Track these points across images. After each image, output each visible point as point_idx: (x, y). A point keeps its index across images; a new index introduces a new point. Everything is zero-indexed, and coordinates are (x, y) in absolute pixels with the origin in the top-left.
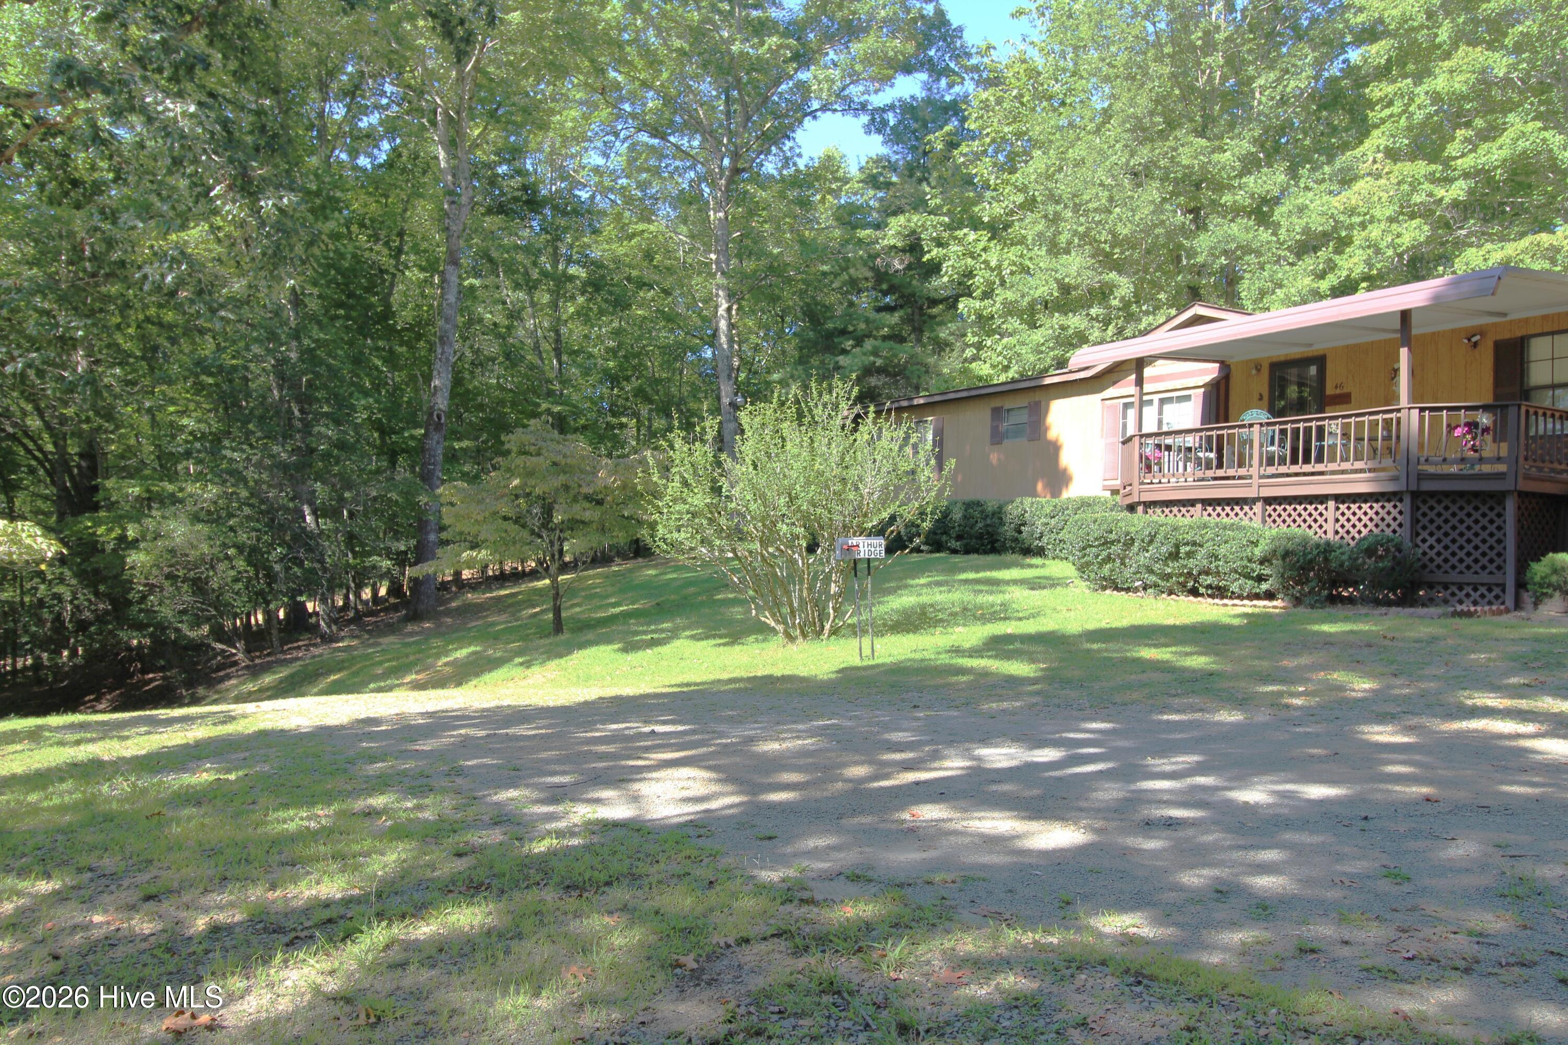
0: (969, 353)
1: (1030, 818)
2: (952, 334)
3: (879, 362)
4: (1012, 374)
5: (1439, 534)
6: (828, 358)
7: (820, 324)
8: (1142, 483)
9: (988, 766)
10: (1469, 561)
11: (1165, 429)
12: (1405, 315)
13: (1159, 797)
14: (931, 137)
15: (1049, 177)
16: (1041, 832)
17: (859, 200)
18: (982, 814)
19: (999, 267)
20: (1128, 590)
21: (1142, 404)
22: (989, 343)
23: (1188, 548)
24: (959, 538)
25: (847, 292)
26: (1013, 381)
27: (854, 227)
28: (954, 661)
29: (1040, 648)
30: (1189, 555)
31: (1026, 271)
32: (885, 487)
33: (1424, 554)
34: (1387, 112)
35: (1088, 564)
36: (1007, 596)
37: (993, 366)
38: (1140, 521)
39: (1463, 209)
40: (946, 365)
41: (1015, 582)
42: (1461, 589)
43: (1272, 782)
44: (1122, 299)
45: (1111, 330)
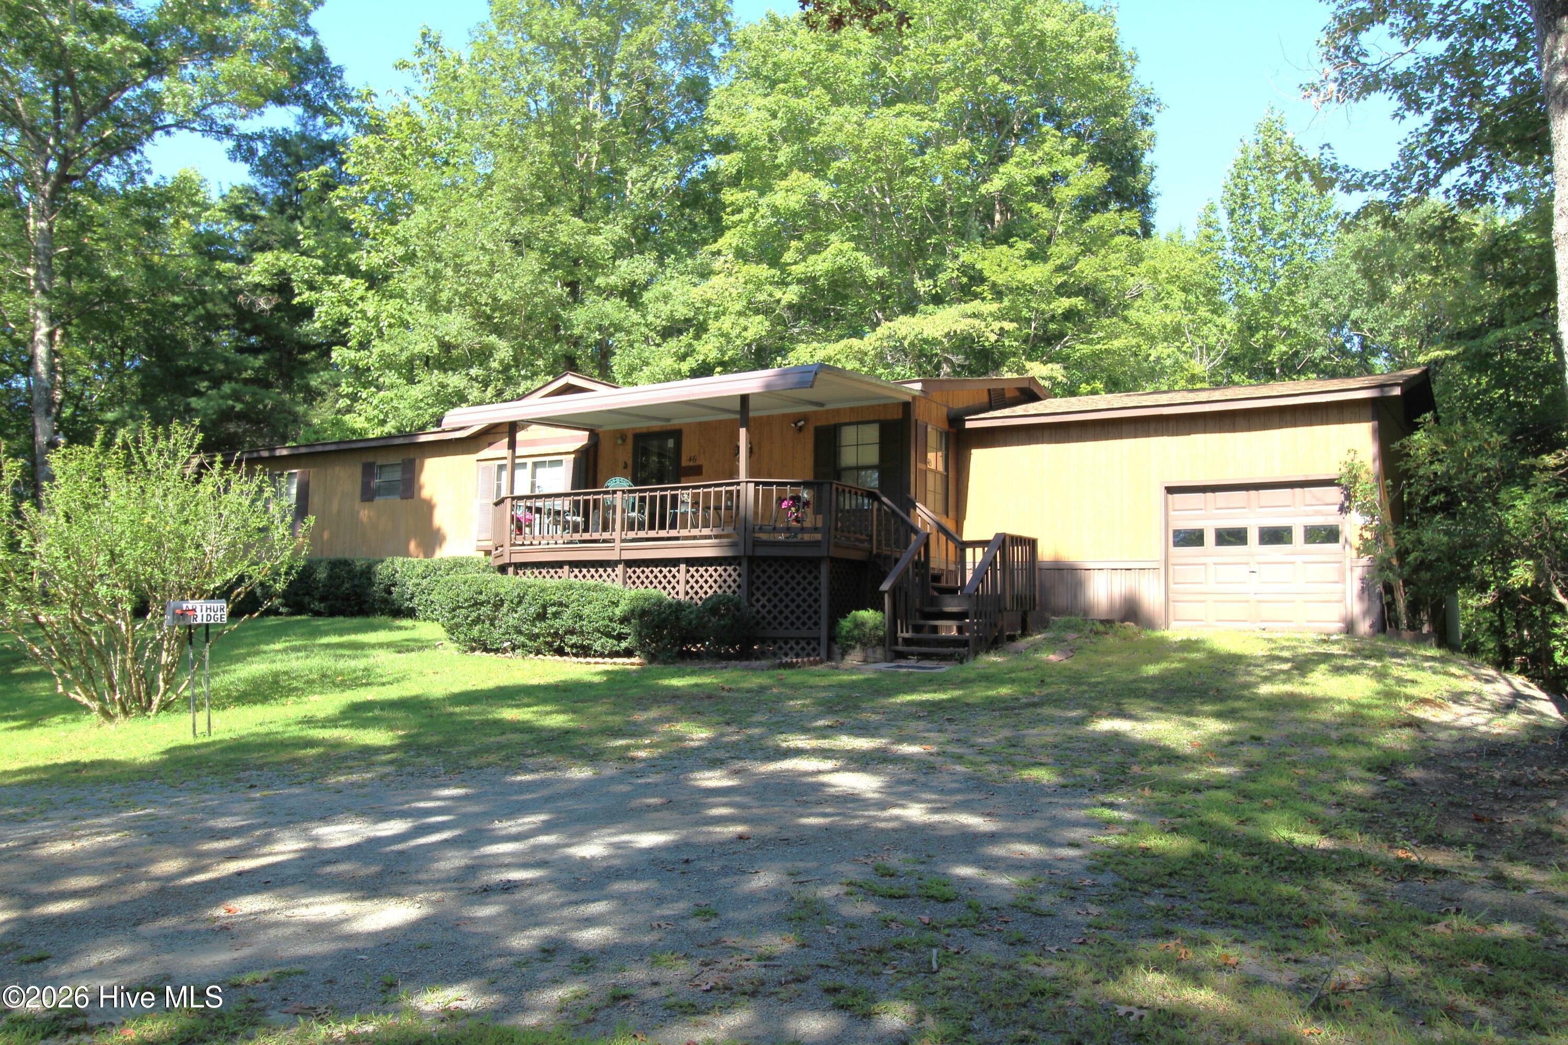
0: (343, 403)
1: (364, 899)
2: (323, 383)
3: (239, 407)
4: (389, 428)
5: (769, 595)
6: (178, 398)
7: (169, 360)
8: (514, 545)
9: (325, 846)
10: (793, 618)
11: (537, 492)
12: (744, 399)
13: (501, 860)
14: (304, 175)
15: (430, 234)
16: (372, 912)
17: (223, 230)
18: (311, 900)
19: (377, 318)
20: (497, 651)
21: (514, 466)
22: (364, 396)
23: (554, 609)
24: (323, 599)
25: (203, 329)
26: (390, 436)
27: (213, 257)
28: (304, 733)
29: (401, 714)
30: (556, 615)
31: (406, 325)
32: (233, 544)
33: (758, 612)
34: (737, 217)
35: (458, 626)
36: (371, 661)
37: (368, 420)
38: (509, 583)
39: (797, 310)
40: (317, 416)
41: (381, 645)
42: (786, 643)
43: (609, 835)
44: (501, 362)
45: (490, 391)
